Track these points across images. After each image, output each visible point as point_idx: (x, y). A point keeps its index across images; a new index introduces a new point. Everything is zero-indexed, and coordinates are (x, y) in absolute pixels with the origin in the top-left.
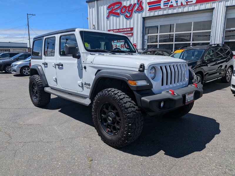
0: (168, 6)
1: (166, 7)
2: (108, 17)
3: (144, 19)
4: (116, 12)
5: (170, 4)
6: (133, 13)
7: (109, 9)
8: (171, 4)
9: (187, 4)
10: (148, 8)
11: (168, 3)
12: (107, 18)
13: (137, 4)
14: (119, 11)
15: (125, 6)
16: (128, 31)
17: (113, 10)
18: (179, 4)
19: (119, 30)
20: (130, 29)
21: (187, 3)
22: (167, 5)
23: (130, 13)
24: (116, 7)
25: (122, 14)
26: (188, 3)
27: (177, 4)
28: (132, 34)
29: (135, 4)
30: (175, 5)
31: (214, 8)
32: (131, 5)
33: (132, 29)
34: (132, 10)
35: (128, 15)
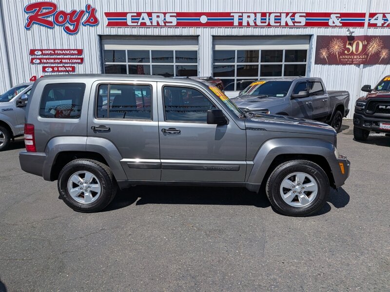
0: (139, 24)
1: (136, 24)
2: (28, 27)
3: (101, 37)
4: (45, 19)
5: (141, 21)
6: (81, 27)
7: (30, 13)
8: (143, 21)
9: (165, 25)
10: (106, 21)
11: (139, 19)
12: (27, 29)
13: (87, 12)
14: (51, 19)
15: (62, 12)
16: (73, 54)
17: (37, 15)
18: (155, 23)
19: (54, 50)
20: (76, 52)
21: (165, 23)
22: (137, 22)
23: (74, 25)
24: (44, 11)
25: (60, 26)
26: (167, 24)
27: (151, 23)
28: (82, 59)
29: (82, 12)
30: (148, 23)
31: (199, 35)
32: (74, 12)
33: (80, 52)
34: (78, 21)
35: (71, 28)
